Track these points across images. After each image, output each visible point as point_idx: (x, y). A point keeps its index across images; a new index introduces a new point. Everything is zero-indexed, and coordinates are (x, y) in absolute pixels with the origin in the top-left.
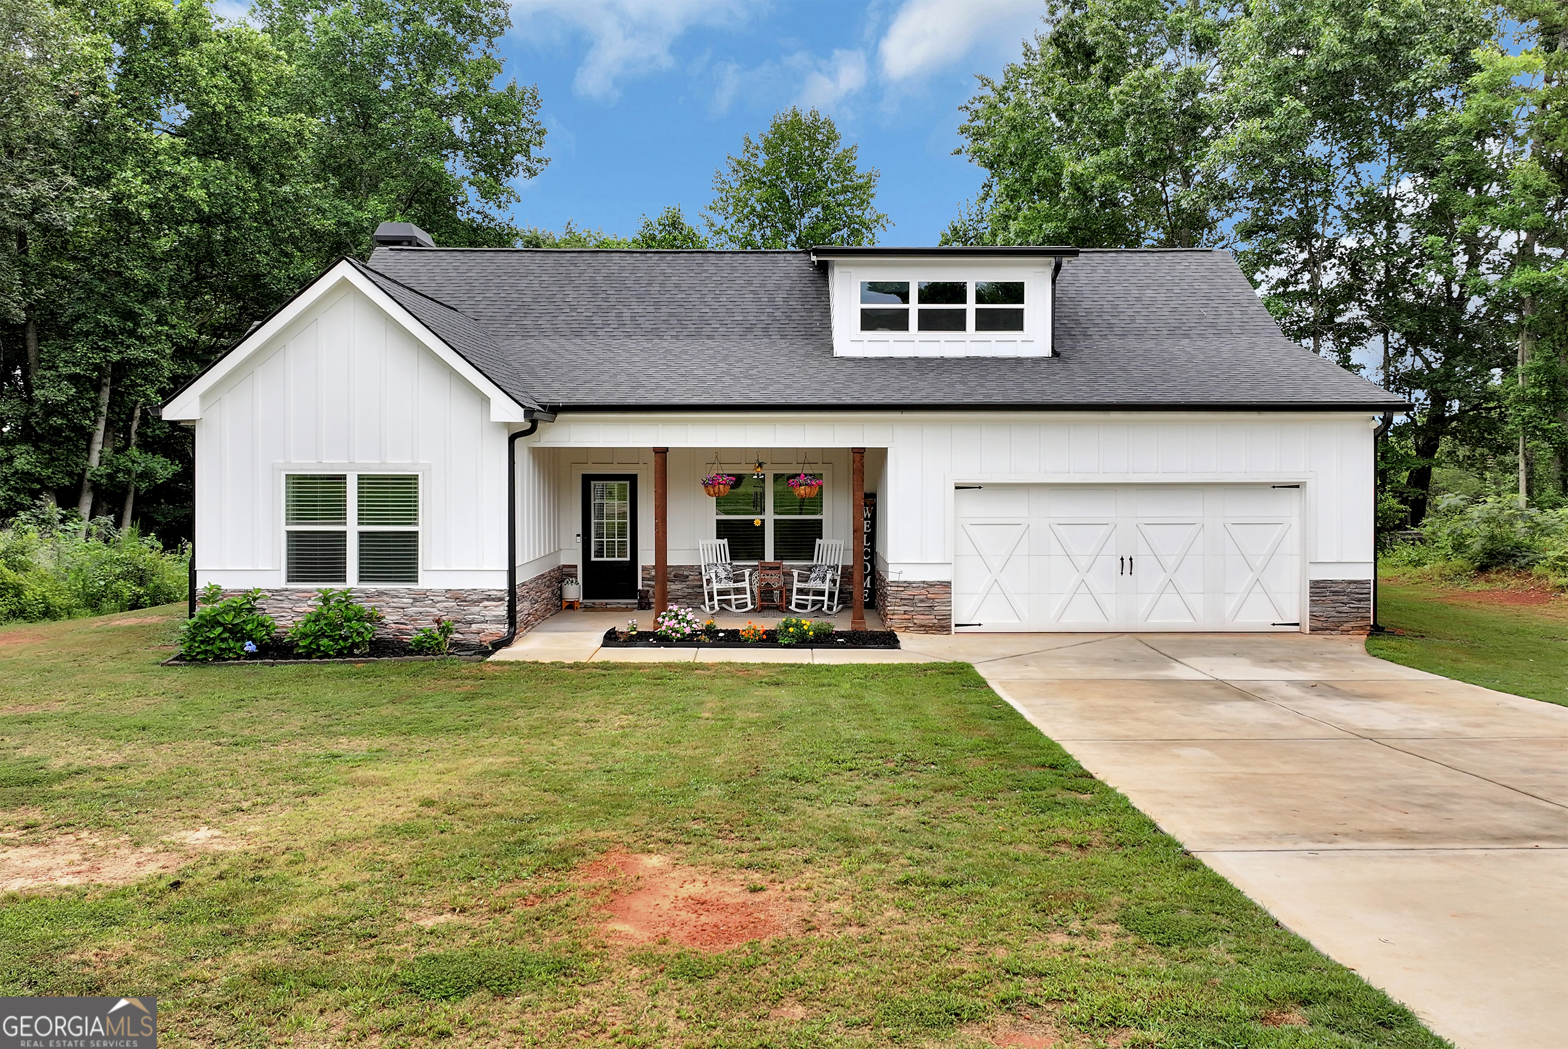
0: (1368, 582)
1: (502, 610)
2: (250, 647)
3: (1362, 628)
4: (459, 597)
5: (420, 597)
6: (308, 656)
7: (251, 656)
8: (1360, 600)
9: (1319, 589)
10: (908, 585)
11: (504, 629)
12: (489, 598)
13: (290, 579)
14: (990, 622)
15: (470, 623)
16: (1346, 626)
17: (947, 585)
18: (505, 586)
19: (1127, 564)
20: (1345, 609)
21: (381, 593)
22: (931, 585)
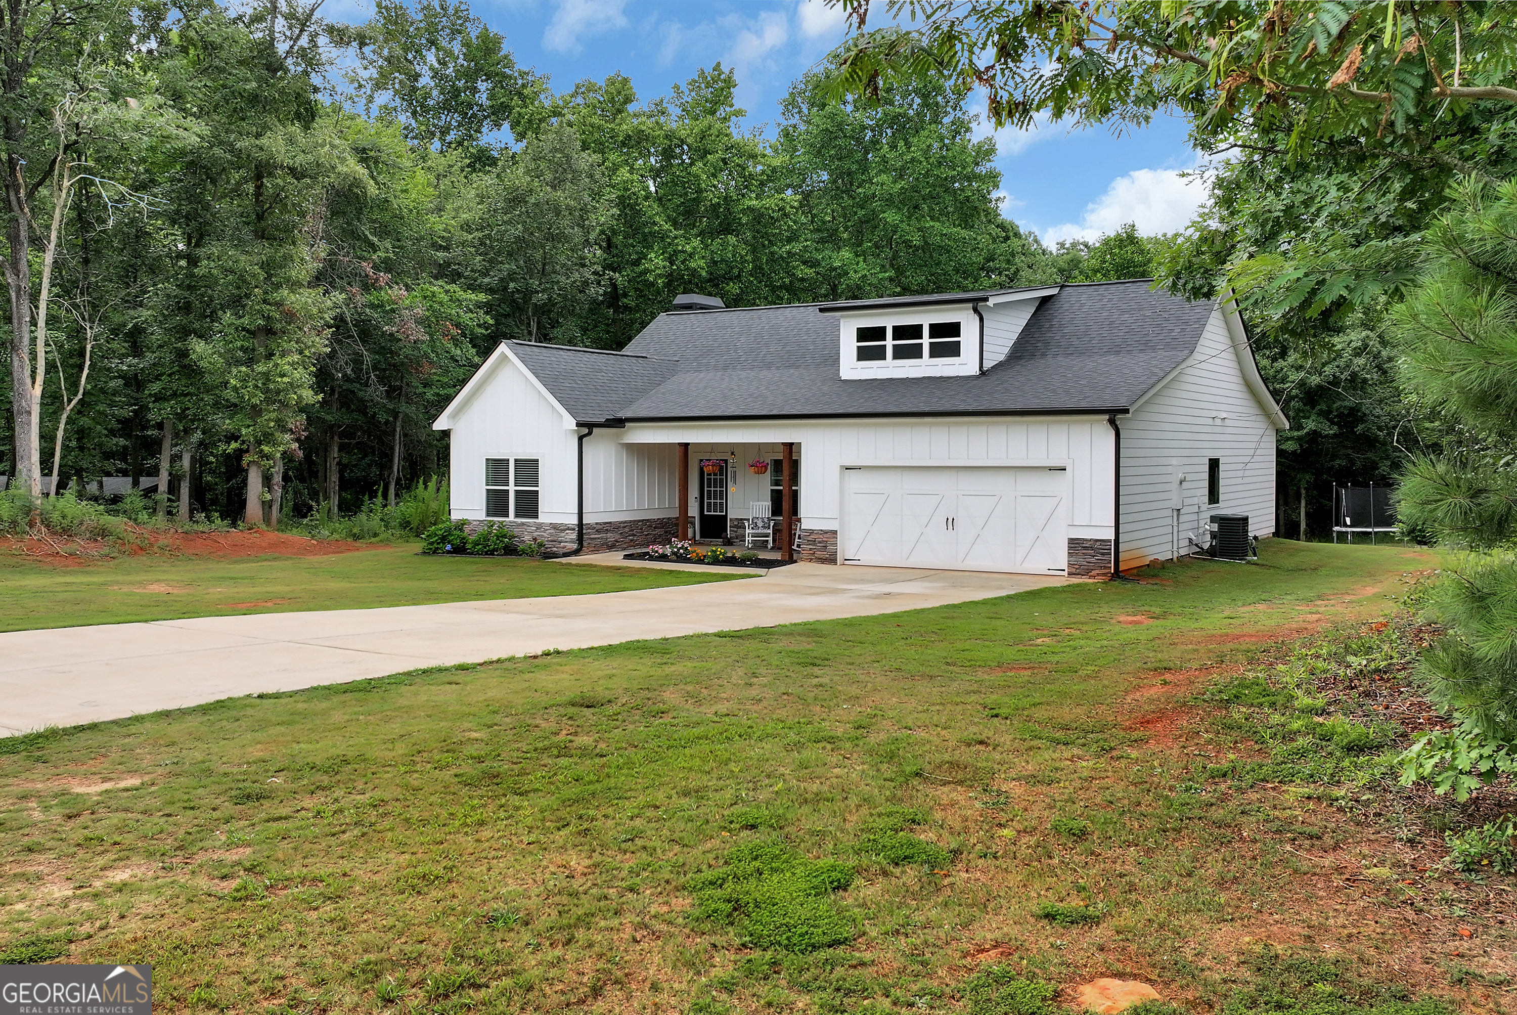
0: (1110, 541)
1: (574, 536)
2: (449, 547)
3: (1104, 575)
4: (555, 526)
5: (539, 527)
6: (472, 554)
7: (449, 552)
8: (1103, 554)
9: (1075, 545)
10: (812, 532)
11: (575, 546)
12: (568, 529)
13: (488, 515)
14: (866, 558)
15: (561, 542)
16: (1094, 573)
17: (835, 532)
18: (576, 522)
19: (950, 523)
20: (1093, 560)
21: (523, 524)
22: (826, 532)
